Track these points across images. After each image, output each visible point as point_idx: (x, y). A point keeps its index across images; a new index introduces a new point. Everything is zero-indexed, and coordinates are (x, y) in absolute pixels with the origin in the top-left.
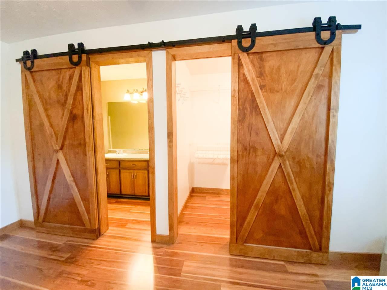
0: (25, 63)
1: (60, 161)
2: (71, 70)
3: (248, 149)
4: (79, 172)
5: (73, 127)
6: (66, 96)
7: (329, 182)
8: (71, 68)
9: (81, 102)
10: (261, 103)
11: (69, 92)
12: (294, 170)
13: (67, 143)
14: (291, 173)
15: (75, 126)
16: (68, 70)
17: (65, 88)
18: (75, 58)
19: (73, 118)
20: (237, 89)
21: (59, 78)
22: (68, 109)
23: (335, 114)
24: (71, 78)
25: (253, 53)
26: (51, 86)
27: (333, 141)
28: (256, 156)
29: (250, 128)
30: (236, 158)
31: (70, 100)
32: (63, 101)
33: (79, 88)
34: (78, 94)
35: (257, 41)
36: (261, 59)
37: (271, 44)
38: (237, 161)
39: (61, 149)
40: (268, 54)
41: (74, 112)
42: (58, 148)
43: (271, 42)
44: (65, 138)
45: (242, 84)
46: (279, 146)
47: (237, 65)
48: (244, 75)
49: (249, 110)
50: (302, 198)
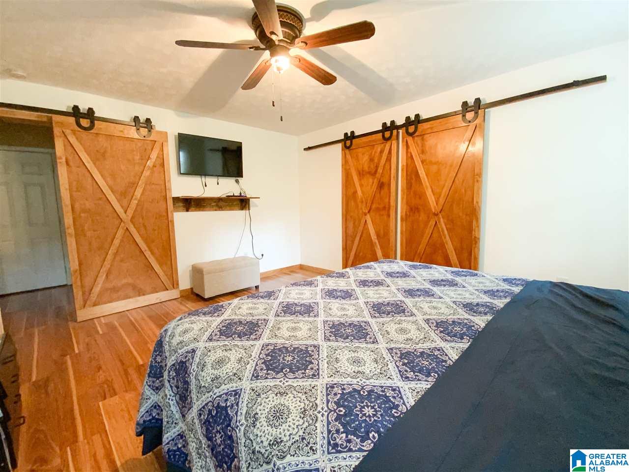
0: (345, 143)
1: (367, 222)
2: (382, 145)
3: (414, 210)
4: (382, 232)
5: (380, 193)
6: (377, 167)
7: (475, 237)
8: (383, 143)
9: (389, 171)
10: (421, 173)
11: (379, 164)
12: (448, 226)
13: (374, 206)
14: (445, 229)
15: (382, 193)
16: (380, 145)
17: (376, 161)
18: (387, 134)
19: (381, 186)
20: (405, 164)
21: (371, 153)
22: (378, 179)
23: (479, 179)
24: (382, 152)
25: (417, 136)
26: (365, 159)
27: (477, 202)
28: (419, 216)
29: (415, 193)
30: (404, 217)
31: (380, 170)
32: (373, 172)
33: (389, 159)
34: (387, 164)
35: (419, 127)
36: (423, 139)
37: (429, 128)
38: (406, 220)
39: (369, 212)
40: (428, 135)
41: (382, 180)
42: (367, 211)
43: (429, 126)
44: (372, 203)
45: (410, 160)
46: (435, 207)
47: (405, 147)
48: (411, 153)
49: (414, 179)
50: (455, 250)
